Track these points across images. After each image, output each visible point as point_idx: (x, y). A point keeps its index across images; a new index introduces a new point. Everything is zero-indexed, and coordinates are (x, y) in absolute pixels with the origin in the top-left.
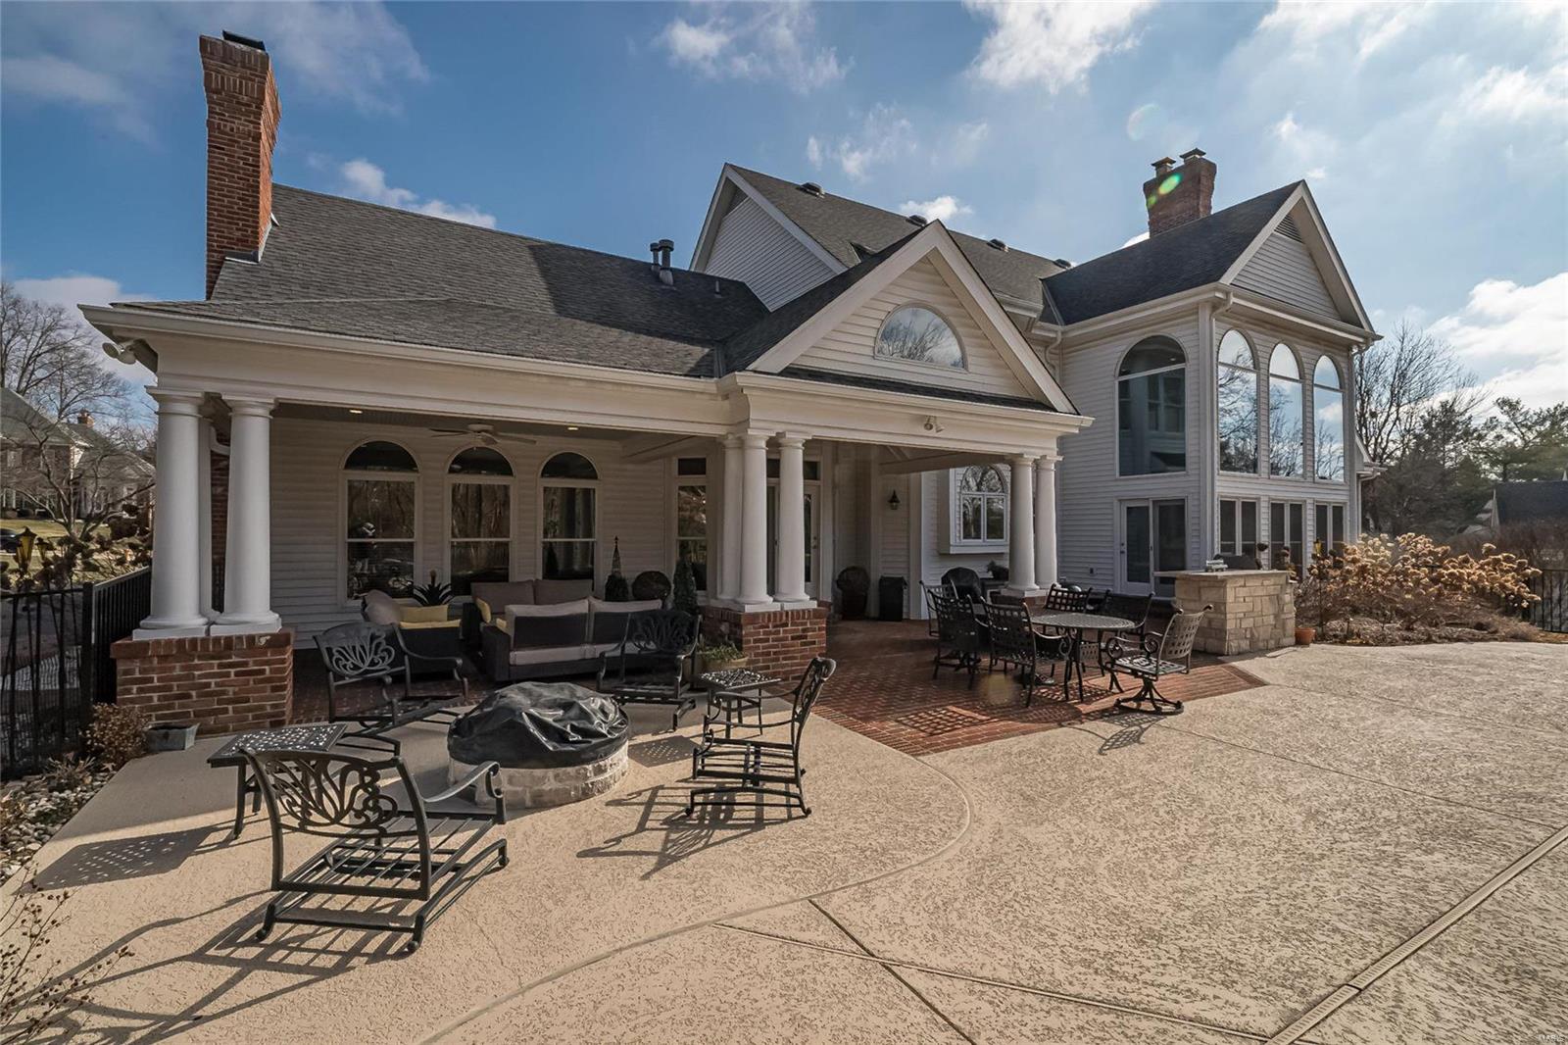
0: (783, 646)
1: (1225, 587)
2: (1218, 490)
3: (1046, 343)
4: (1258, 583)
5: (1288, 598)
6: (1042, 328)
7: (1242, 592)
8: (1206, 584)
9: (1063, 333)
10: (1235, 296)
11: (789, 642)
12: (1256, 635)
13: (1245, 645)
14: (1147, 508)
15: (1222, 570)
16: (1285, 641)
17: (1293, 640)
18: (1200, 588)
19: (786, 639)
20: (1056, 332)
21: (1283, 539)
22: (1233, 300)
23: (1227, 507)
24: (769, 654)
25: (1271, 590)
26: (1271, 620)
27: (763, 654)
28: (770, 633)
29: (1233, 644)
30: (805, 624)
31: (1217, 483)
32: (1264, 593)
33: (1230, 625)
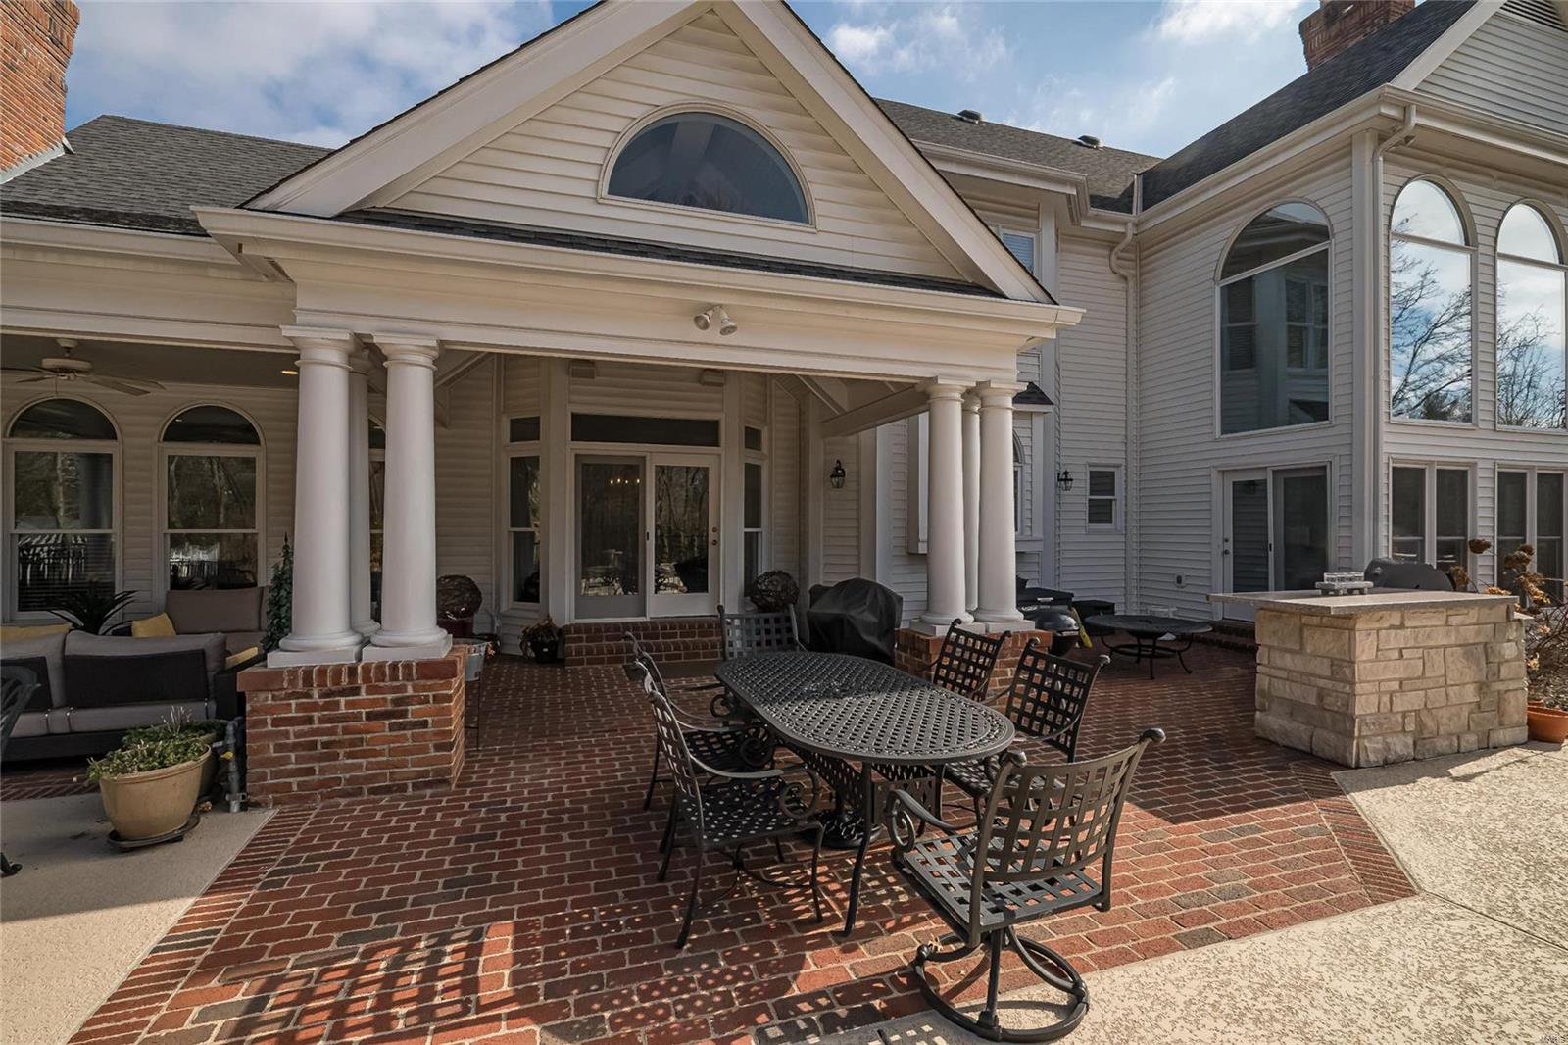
0: (346, 731)
1: (1353, 630)
2: (1385, 449)
3: (1111, 243)
4: (1438, 620)
5: (1511, 649)
6: (1097, 218)
7: (1395, 640)
8: (1316, 620)
9: (1136, 225)
10: (1419, 112)
11: (363, 723)
12: (1430, 724)
13: (1401, 745)
14: (1265, 482)
15: (1362, 592)
16: (1501, 736)
17: (1523, 734)
18: (1302, 628)
19: (356, 717)
20: (1125, 224)
21: (1522, 532)
22: (1415, 120)
23: (1407, 480)
24: (313, 745)
25: (1470, 634)
26: (1470, 694)
27: (295, 747)
28: (315, 707)
29: (1369, 745)
30: (403, 689)
31: (1384, 438)
32: (1453, 640)
33: (1364, 706)
